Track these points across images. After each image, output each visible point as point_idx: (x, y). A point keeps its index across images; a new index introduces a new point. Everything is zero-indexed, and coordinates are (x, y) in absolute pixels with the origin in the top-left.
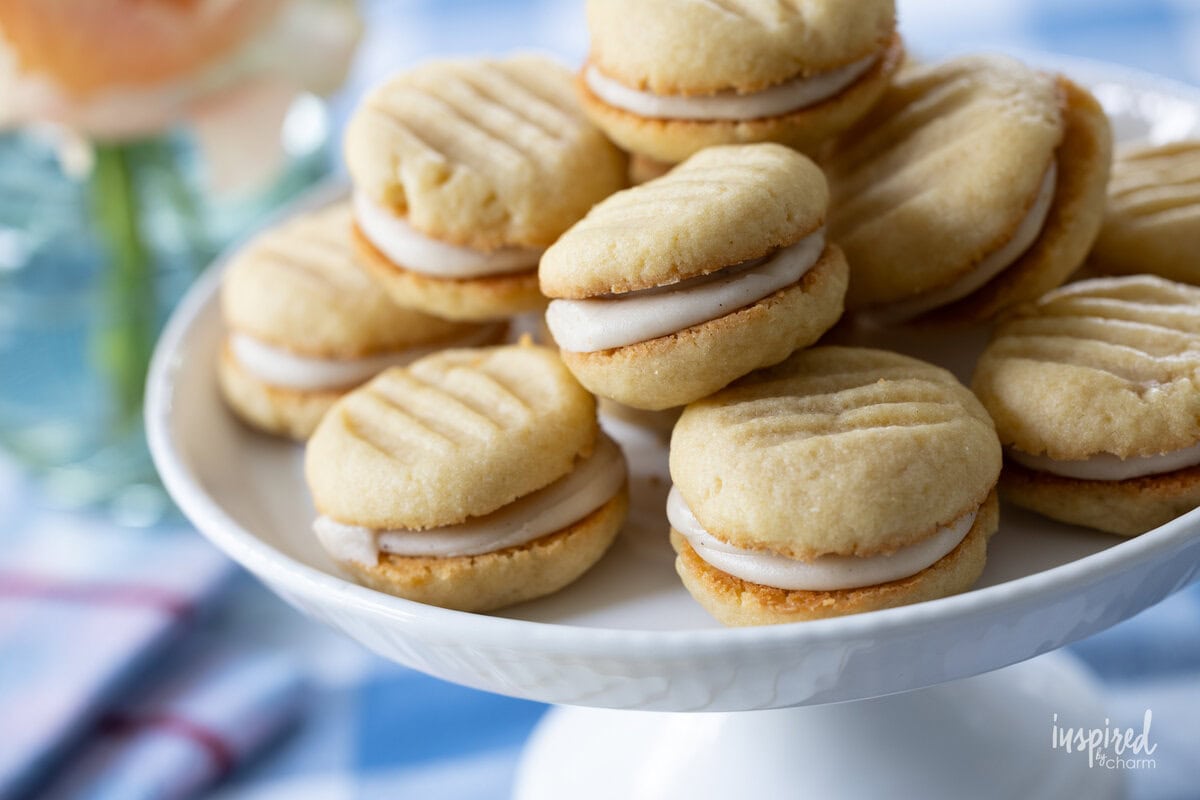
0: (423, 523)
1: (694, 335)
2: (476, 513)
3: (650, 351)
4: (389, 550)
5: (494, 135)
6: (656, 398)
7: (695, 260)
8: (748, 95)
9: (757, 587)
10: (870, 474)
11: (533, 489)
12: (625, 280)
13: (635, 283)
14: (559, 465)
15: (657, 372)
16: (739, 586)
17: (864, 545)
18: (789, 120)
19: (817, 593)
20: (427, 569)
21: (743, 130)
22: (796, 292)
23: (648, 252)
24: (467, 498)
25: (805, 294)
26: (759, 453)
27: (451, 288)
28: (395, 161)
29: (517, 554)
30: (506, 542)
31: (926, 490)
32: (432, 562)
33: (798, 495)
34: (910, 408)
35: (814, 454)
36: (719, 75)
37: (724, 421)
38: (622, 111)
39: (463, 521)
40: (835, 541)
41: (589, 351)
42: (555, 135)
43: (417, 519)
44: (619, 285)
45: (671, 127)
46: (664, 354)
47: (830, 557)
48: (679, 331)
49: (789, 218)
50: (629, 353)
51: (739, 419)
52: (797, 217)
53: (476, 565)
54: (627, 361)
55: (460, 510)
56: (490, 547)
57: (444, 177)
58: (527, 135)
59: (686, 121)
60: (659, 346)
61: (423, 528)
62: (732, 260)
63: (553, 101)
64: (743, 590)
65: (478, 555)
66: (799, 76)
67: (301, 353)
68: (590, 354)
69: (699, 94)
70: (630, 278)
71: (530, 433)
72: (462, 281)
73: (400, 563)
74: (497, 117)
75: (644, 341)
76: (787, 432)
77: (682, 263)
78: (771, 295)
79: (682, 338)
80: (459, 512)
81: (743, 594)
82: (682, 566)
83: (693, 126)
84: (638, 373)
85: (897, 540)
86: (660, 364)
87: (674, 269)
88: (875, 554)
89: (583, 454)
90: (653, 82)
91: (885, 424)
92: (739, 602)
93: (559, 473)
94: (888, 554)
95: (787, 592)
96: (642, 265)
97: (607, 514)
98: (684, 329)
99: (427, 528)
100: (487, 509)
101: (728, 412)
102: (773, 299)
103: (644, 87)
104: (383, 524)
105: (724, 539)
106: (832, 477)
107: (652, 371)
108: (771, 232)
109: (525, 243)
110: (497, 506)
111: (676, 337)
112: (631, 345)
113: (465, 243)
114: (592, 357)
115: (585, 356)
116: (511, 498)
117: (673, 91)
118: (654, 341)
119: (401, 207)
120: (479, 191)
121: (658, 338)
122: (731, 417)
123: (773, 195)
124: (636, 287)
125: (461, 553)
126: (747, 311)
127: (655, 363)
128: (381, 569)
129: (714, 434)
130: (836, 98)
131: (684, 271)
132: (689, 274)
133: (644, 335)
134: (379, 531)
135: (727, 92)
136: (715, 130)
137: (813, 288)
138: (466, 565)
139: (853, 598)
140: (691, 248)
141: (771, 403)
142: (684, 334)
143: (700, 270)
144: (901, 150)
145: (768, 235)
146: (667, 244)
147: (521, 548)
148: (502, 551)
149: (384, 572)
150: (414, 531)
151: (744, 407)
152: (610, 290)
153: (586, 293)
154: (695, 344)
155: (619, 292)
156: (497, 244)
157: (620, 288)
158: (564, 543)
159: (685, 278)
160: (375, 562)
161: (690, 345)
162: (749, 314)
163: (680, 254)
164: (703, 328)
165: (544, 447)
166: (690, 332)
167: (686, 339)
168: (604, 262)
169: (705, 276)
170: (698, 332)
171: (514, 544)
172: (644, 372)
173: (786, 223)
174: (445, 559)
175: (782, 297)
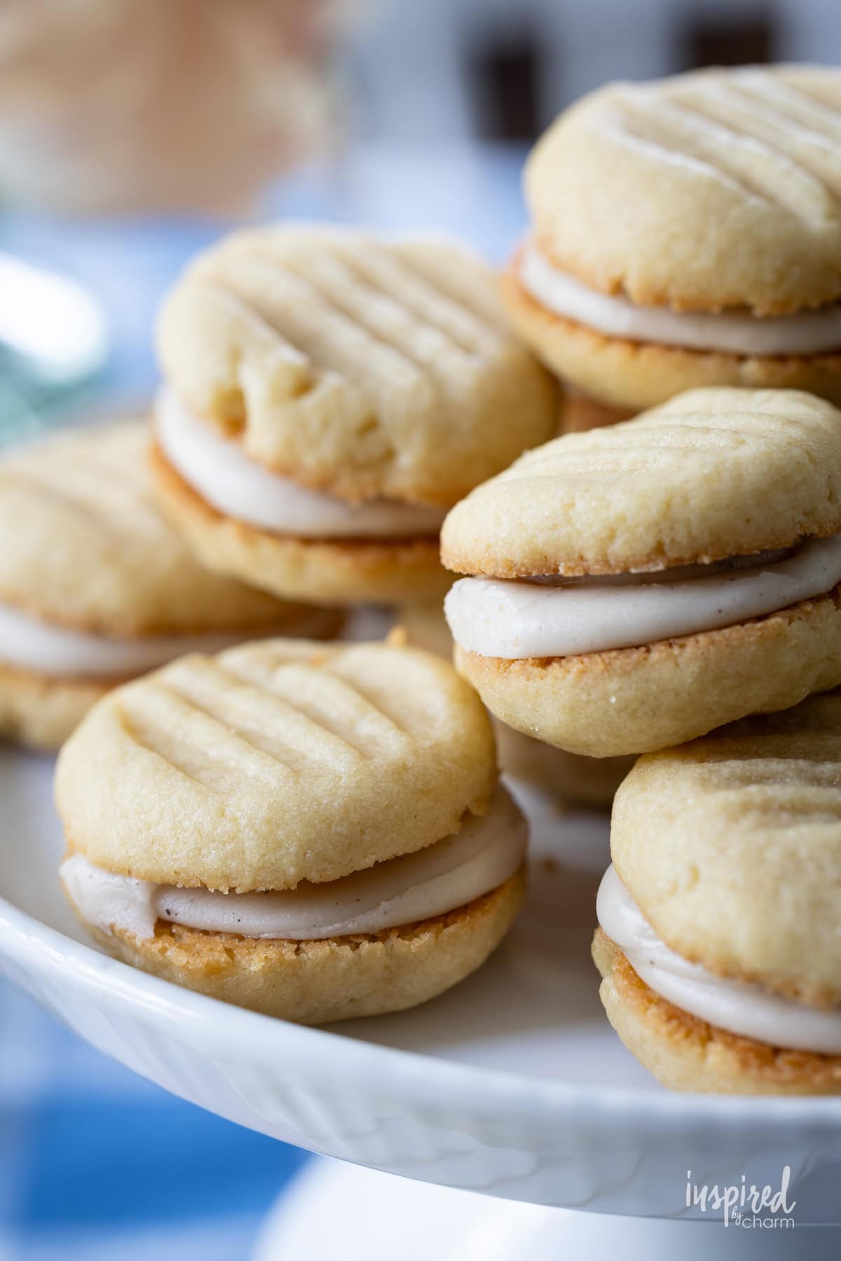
0: (234, 884)
1: (676, 651)
2: (315, 877)
3: (608, 667)
4: (172, 918)
5: (379, 337)
6: (603, 738)
7: (692, 538)
8: (768, 319)
9: (732, 1039)
11: (401, 853)
12: (582, 558)
13: (597, 562)
14: (444, 823)
15: (613, 700)
16: (704, 1033)
18: (819, 364)
20: (229, 952)
21: (751, 369)
22: (829, 606)
23: (624, 519)
24: (305, 853)
26: (761, 837)
27: (291, 549)
28: (235, 356)
29: (366, 946)
30: (352, 926)
32: (237, 942)
33: (819, 906)
36: (732, 284)
37: (704, 783)
38: (573, 324)
39: (293, 888)
41: (512, 657)
42: (467, 348)
43: (226, 877)
44: (572, 564)
45: (646, 355)
46: (627, 673)
48: (653, 642)
49: (832, 497)
50: (575, 666)
51: (728, 783)
53: (303, 955)
54: (571, 677)
55: (292, 870)
56: (326, 931)
57: (304, 386)
58: (428, 343)
59: (670, 348)
60: (621, 661)
61: (232, 890)
62: (745, 546)
63: (466, 303)
64: (709, 1038)
65: (307, 941)
68: (513, 661)
69: (696, 310)
70: (590, 555)
71: (405, 768)
72: (308, 541)
73: (187, 938)
74: (385, 313)
75: (599, 652)
76: (801, 811)
78: (794, 606)
79: (658, 653)
80: (292, 872)
81: (711, 1044)
82: (611, 992)
83: (679, 357)
84: (584, 697)
86: (621, 689)
87: (659, 550)
89: (475, 811)
90: (632, 284)
92: (704, 1056)
93: (442, 834)
95: (778, 1050)
96: (612, 537)
97: (500, 902)
98: (663, 640)
99: (238, 891)
100: (332, 874)
101: (710, 771)
102: (797, 613)
103: (618, 290)
104: (171, 878)
105: (693, 958)
107: (605, 697)
108: (806, 514)
109: (411, 496)
111: (648, 651)
112: (579, 655)
113: (324, 486)
114: (515, 667)
115: (505, 664)
116: (369, 862)
117: (660, 300)
118: (614, 654)
119: (235, 423)
121: (622, 648)
122: (715, 779)
123: (811, 460)
124: (597, 570)
125: (282, 935)
126: (759, 625)
127: (613, 685)
128: (159, 945)
129: (691, 802)
131: (673, 554)
132: (681, 559)
133: (599, 642)
134: (162, 888)
135: (738, 311)
136: (711, 365)
138: (288, 952)
140: (689, 520)
141: (775, 765)
142: (661, 647)
145: (801, 517)
146: (655, 510)
147: (372, 938)
148: (343, 939)
149: (163, 950)
150: (218, 893)
151: (734, 766)
152: (557, 570)
153: (519, 571)
154: (677, 664)
155: (570, 574)
156: (371, 492)
157: (573, 570)
158: (437, 938)
159: (672, 565)
160: (150, 933)
161: (671, 664)
162: (760, 629)
163: (672, 529)
164: (690, 642)
165: (426, 793)
166: (671, 645)
167: (664, 655)
168: (554, 527)
169: (703, 565)
170: (682, 646)
171: (363, 930)
172: (593, 696)
173: (827, 503)
174: (258, 940)
175: (808, 611)
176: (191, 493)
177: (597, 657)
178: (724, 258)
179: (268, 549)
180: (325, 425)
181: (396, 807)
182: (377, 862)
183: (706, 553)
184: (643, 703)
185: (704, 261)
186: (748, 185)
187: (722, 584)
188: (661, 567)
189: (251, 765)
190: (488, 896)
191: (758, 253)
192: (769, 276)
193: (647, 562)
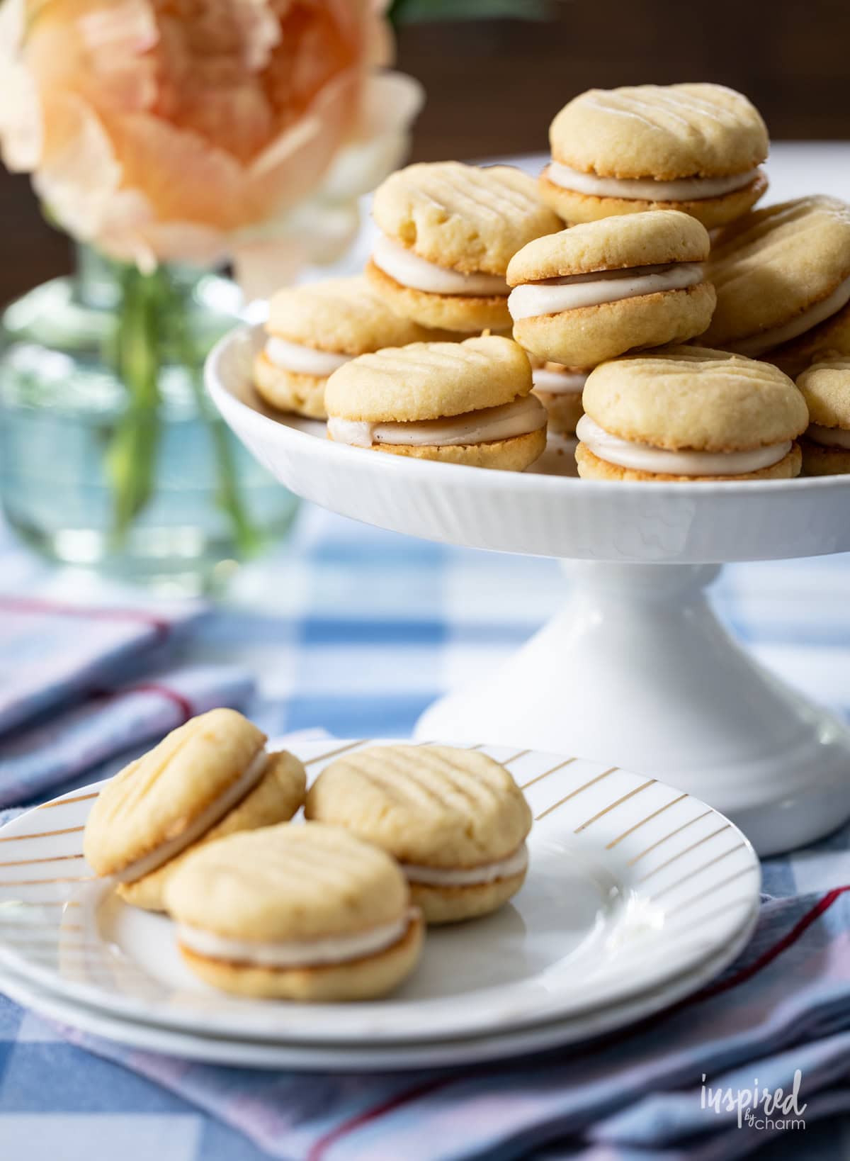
0: (410, 417)
1: (611, 306)
2: (446, 413)
3: (579, 314)
4: (380, 440)
6: (579, 350)
7: (619, 256)
8: (662, 182)
10: (722, 397)
11: (486, 406)
12: (569, 266)
13: (575, 268)
14: (507, 398)
15: (583, 329)
16: (622, 470)
17: (713, 442)
20: (407, 451)
21: (654, 205)
22: (683, 293)
23: (588, 247)
24: (441, 402)
25: (688, 296)
26: (647, 380)
27: (437, 300)
28: (411, 207)
29: (469, 448)
30: (463, 439)
31: (758, 414)
32: (410, 447)
33: (671, 404)
34: (753, 372)
36: (644, 164)
37: (624, 366)
38: (571, 191)
39: (437, 418)
40: (693, 438)
41: (536, 314)
42: (523, 209)
43: (405, 414)
44: (564, 270)
45: (604, 201)
46: (589, 317)
47: (686, 450)
48: (601, 303)
49: (684, 244)
50: (566, 315)
51: (638, 364)
52: (690, 244)
53: (440, 451)
54: (563, 320)
55: (436, 409)
56: (451, 441)
57: (443, 220)
58: (502, 205)
59: (617, 198)
60: (586, 312)
61: (408, 422)
62: (643, 260)
63: (523, 193)
64: (625, 471)
65: (442, 446)
66: (697, 176)
68: (538, 317)
69: (628, 179)
70: (573, 265)
71: (488, 369)
72: (445, 296)
73: (387, 447)
74: (483, 194)
75: (577, 308)
76: (664, 372)
78: (667, 290)
79: (603, 307)
80: (434, 411)
81: (625, 474)
83: (620, 202)
84: (570, 328)
85: (734, 444)
86: (586, 324)
87: (604, 261)
88: (718, 451)
89: (520, 394)
90: (597, 167)
92: (622, 477)
93: (505, 401)
94: (727, 451)
96: (582, 255)
97: (532, 437)
98: (606, 302)
99: (411, 421)
100: (455, 412)
101: (627, 363)
102: (668, 293)
103: (592, 171)
104: (380, 418)
106: (696, 396)
107: (579, 328)
108: (671, 249)
109: (494, 270)
110: (459, 411)
111: (599, 307)
112: (567, 311)
113: (452, 268)
114: (539, 319)
115: (534, 318)
116: (471, 408)
117: (611, 175)
118: (583, 309)
120: (468, 232)
121: (588, 306)
122: (630, 364)
123: (675, 227)
124: (576, 272)
125: (431, 443)
126: (650, 295)
127: (583, 322)
128: (374, 448)
130: (721, 198)
131: (610, 262)
132: (613, 265)
133: (577, 304)
134: (377, 425)
135: (647, 179)
136: (635, 205)
137: (693, 293)
138: (434, 450)
140: (617, 246)
142: (605, 305)
143: (621, 264)
144: (759, 243)
145: (669, 250)
146: (601, 242)
147: (472, 444)
148: (459, 445)
150: (401, 424)
151: (637, 361)
152: (558, 274)
153: (541, 276)
154: (612, 313)
155: (564, 275)
156: (475, 268)
157: (565, 272)
158: (503, 447)
159: (610, 269)
160: (371, 444)
161: (609, 312)
162: (650, 297)
163: (609, 250)
164: (618, 303)
165: (497, 379)
166: (609, 304)
167: (606, 308)
168: (557, 252)
169: (624, 269)
170: (615, 305)
171: (468, 441)
172: (574, 328)
173: (682, 246)
174: (419, 446)
175: (673, 293)
176: (387, 278)
177: (576, 311)
178: (639, 153)
179: (425, 300)
180: (453, 236)
181: (484, 384)
182: (475, 410)
183: (625, 263)
184: (596, 330)
185: (631, 153)
186: (654, 123)
187: (633, 279)
188: (605, 269)
189: (417, 369)
191: (656, 150)
192: (661, 161)
193: (599, 266)
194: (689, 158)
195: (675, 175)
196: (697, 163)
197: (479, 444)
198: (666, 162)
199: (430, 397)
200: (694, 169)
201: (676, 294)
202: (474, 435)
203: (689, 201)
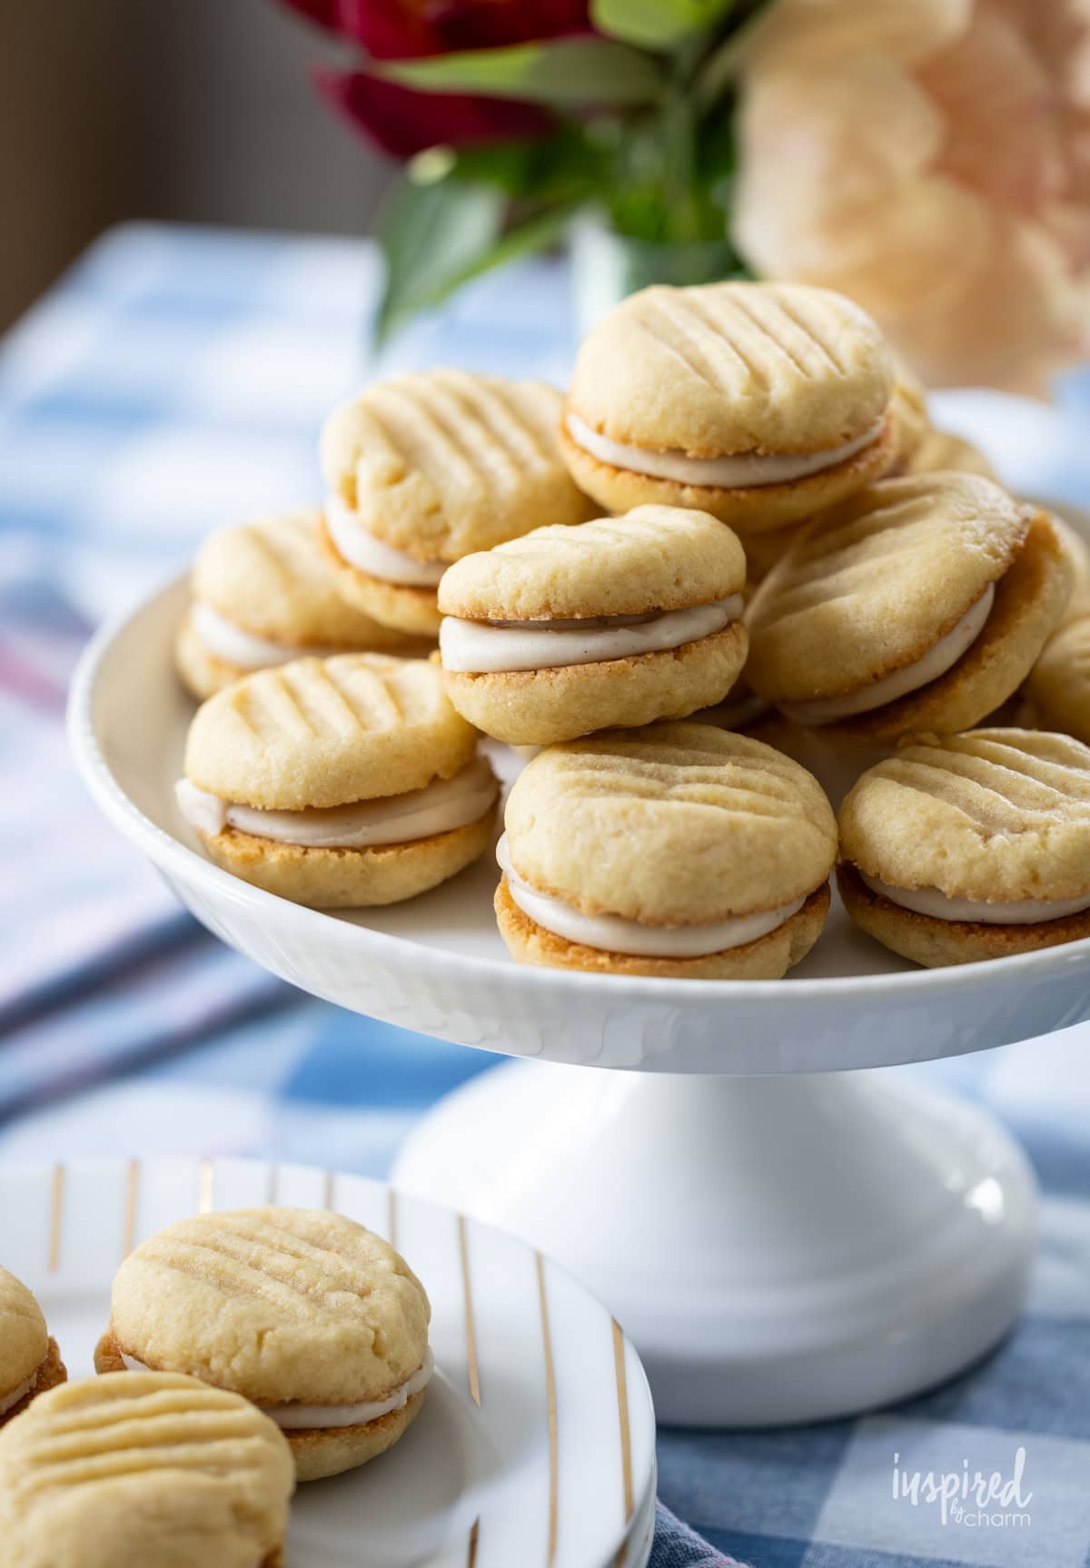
0: (266, 802)
1: (552, 675)
2: (315, 803)
3: (508, 682)
4: (234, 824)
6: (509, 730)
7: (568, 601)
8: (696, 460)
9: (545, 933)
10: (670, 845)
11: (378, 795)
12: (502, 608)
13: (511, 612)
14: (413, 780)
15: (510, 704)
16: (531, 928)
17: (648, 911)
18: (734, 493)
19: (598, 951)
20: (262, 850)
21: (688, 494)
22: (670, 657)
23: (526, 584)
24: (308, 788)
25: (677, 661)
26: (577, 802)
27: (386, 590)
28: (357, 453)
29: (349, 854)
30: (341, 840)
31: (721, 875)
32: (269, 843)
33: (596, 847)
34: (743, 796)
35: (624, 814)
36: (671, 433)
37: (564, 766)
38: (584, 451)
39: (302, 809)
40: (619, 902)
41: (457, 670)
43: (260, 798)
44: (496, 611)
45: (622, 476)
46: (520, 687)
48: (540, 669)
49: (678, 583)
50: (490, 679)
51: (578, 767)
52: (687, 584)
53: (307, 856)
54: (487, 686)
55: (299, 797)
56: (323, 842)
57: (397, 478)
59: (638, 474)
60: (518, 679)
61: (264, 808)
62: (606, 610)
64: (534, 932)
65: (312, 848)
66: (753, 453)
67: (247, 630)
68: (458, 673)
70: (505, 606)
71: (389, 739)
72: (398, 587)
73: (241, 838)
75: (505, 672)
76: (615, 789)
77: (555, 602)
78: (640, 654)
79: (541, 675)
80: (298, 799)
81: (532, 936)
83: (643, 480)
84: (494, 701)
85: (683, 916)
86: (515, 696)
87: (547, 607)
88: (656, 924)
89: (442, 775)
90: (609, 427)
91: (714, 803)
92: (526, 942)
93: (411, 787)
94: (669, 927)
95: (572, 944)
96: (518, 595)
98: (546, 668)
99: (267, 808)
100: (326, 803)
101: (570, 760)
102: (640, 659)
104: (232, 797)
106: (634, 838)
107: (506, 703)
108: (655, 592)
110: (337, 803)
111: (536, 674)
112: (494, 673)
113: (402, 547)
114: (459, 677)
116: (353, 798)
117: (625, 440)
118: (514, 674)
119: (353, 502)
120: (426, 500)
121: (521, 671)
122: (572, 764)
123: (665, 557)
124: (511, 616)
125: (297, 841)
126: (609, 664)
127: (510, 695)
128: (221, 840)
130: (791, 484)
131: (556, 610)
132: (561, 614)
133: (507, 667)
134: (229, 804)
135: (677, 452)
136: (664, 488)
137: (686, 657)
138: (297, 853)
139: (629, 963)
140: (567, 588)
141: (615, 760)
142: (543, 672)
143: (572, 613)
144: (851, 552)
145: (650, 594)
146: (545, 578)
147: (354, 849)
148: (338, 849)
149: (221, 843)
150: (256, 809)
151: (589, 758)
152: (488, 615)
154: (552, 684)
155: (494, 618)
157: (497, 616)
158: (397, 856)
159: (556, 618)
160: (217, 832)
161: (547, 684)
162: (610, 666)
163: (555, 593)
164: (563, 670)
165: (399, 757)
166: (550, 671)
167: (544, 677)
168: (486, 586)
169: (577, 619)
170: (558, 673)
171: (348, 844)
172: (499, 701)
173: (673, 587)
174: (282, 843)
175: (650, 660)
177: (504, 675)
178: (665, 416)
180: (405, 507)
181: (375, 764)
182: (360, 799)
183: (579, 611)
185: (653, 416)
187: (592, 634)
188: (548, 618)
190: (445, 833)
191: (689, 414)
192: (695, 430)
193: (540, 614)
194: (739, 428)
195: (716, 451)
196: (751, 435)
197: (360, 850)
198: (704, 431)
199: (293, 779)
200: (747, 444)
201: (654, 659)
202: (360, 835)
203: (740, 488)
